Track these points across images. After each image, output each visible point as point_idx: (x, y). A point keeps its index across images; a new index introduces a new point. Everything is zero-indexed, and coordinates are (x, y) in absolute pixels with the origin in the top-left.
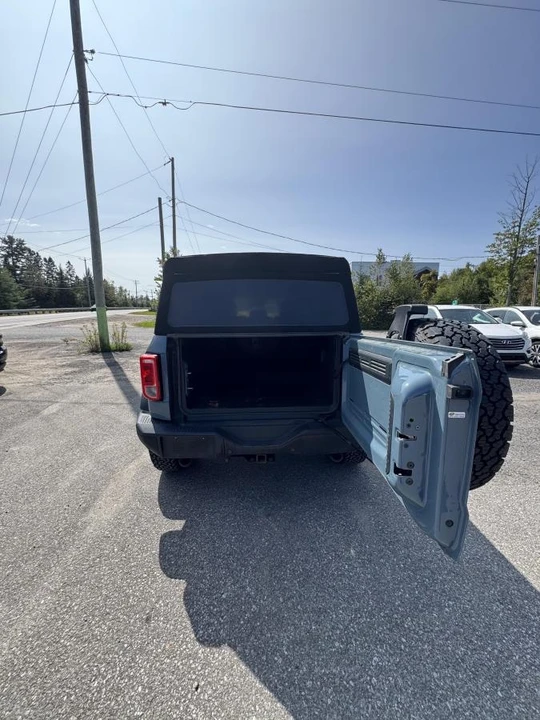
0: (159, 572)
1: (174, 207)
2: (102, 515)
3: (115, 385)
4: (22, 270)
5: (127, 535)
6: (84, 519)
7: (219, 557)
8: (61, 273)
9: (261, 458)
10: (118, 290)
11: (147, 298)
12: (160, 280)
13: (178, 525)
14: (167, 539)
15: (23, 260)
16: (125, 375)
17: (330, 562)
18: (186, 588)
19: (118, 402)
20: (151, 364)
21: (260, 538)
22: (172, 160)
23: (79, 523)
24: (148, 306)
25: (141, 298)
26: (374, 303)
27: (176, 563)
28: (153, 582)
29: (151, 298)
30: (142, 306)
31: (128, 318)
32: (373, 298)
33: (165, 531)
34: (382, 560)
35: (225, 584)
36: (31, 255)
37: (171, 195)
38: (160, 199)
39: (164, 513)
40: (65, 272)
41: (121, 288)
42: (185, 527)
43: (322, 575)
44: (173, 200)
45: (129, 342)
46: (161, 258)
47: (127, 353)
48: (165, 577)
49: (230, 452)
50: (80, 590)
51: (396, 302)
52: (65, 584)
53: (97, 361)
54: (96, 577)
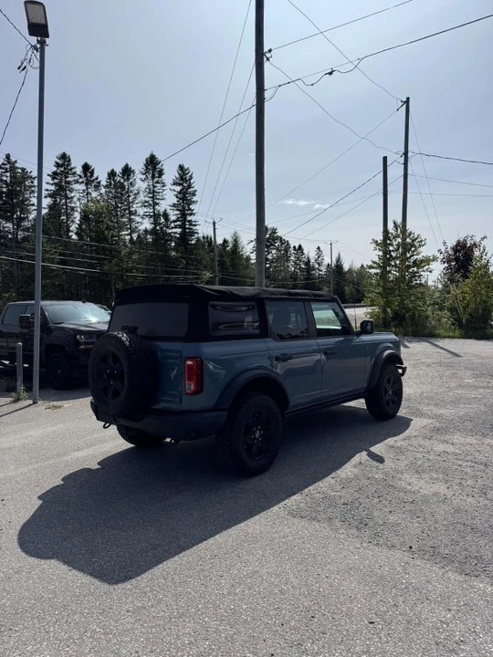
1: (406, 164)
4: (272, 262)
8: (308, 263)
15: (274, 252)
22: (408, 100)
36: (282, 244)
38: (385, 159)
40: (312, 261)
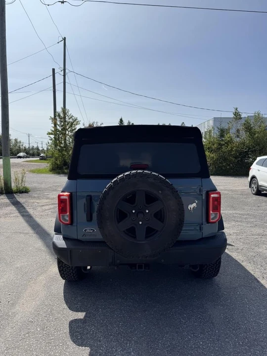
0: (70, 343)
1: (64, 76)
2: (25, 308)
3: (21, 220)
5: (45, 321)
6: (13, 311)
7: (111, 335)
9: (140, 267)
10: (13, 141)
11: (38, 149)
12: (52, 134)
13: (81, 315)
14: (73, 324)
16: (27, 212)
17: (190, 340)
18: (90, 352)
19: (25, 232)
20: (66, 199)
21: (140, 324)
22: (64, 39)
23: (10, 313)
24: (38, 155)
25: (33, 149)
26: (233, 153)
27: (81, 338)
28: (66, 348)
29: (41, 149)
30: (33, 155)
31: (22, 166)
32: (232, 148)
33: (71, 319)
34: (227, 340)
35: (116, 350)
37: (63, 67)
38: (54, 70)
39: (70, 308)
41: (16, 140)
42: (85, 316)
43: (184, 347)
44: (64, 70)
45: (27, 185)
46: (53, 116)
47: (26, 194)
48: (74, 345)
49: (118, 261)
50: (18, 352)
51: (252, 151)
52: (7, 349)
53: (2, 201)
54: (27, 345)
